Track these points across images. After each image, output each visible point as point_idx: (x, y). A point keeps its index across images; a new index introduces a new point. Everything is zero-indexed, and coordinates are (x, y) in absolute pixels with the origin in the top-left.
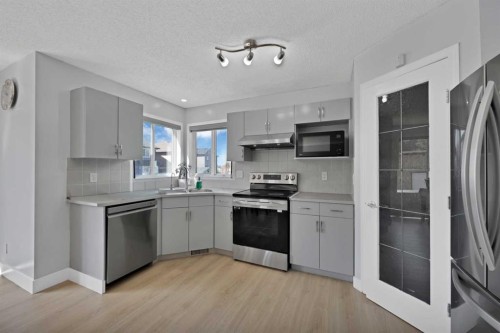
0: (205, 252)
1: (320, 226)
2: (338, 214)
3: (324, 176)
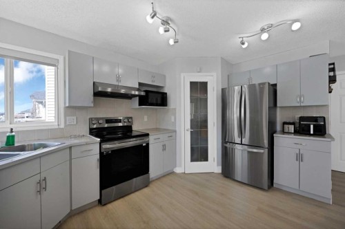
2: (171, 138)
3: (146, 119)
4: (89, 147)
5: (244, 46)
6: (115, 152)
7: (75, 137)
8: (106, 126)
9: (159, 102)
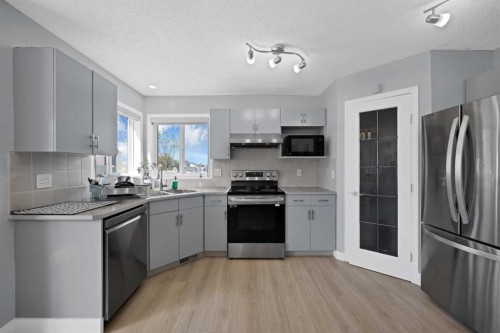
0: (194, 258)
1: (311, 215)
2: (325, 203)
3: (299, 173)
4: (220, 198)
5: (441, 24)
6: (241, 207)
7: (219, 188)
8: (248, 179)
9: (311, 149)
